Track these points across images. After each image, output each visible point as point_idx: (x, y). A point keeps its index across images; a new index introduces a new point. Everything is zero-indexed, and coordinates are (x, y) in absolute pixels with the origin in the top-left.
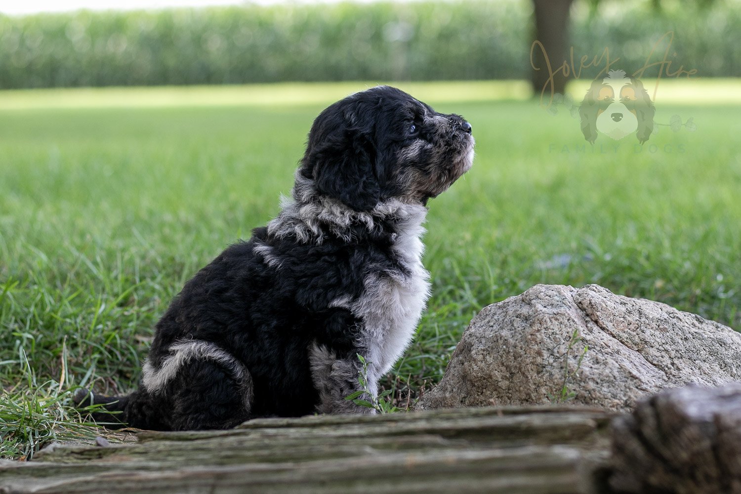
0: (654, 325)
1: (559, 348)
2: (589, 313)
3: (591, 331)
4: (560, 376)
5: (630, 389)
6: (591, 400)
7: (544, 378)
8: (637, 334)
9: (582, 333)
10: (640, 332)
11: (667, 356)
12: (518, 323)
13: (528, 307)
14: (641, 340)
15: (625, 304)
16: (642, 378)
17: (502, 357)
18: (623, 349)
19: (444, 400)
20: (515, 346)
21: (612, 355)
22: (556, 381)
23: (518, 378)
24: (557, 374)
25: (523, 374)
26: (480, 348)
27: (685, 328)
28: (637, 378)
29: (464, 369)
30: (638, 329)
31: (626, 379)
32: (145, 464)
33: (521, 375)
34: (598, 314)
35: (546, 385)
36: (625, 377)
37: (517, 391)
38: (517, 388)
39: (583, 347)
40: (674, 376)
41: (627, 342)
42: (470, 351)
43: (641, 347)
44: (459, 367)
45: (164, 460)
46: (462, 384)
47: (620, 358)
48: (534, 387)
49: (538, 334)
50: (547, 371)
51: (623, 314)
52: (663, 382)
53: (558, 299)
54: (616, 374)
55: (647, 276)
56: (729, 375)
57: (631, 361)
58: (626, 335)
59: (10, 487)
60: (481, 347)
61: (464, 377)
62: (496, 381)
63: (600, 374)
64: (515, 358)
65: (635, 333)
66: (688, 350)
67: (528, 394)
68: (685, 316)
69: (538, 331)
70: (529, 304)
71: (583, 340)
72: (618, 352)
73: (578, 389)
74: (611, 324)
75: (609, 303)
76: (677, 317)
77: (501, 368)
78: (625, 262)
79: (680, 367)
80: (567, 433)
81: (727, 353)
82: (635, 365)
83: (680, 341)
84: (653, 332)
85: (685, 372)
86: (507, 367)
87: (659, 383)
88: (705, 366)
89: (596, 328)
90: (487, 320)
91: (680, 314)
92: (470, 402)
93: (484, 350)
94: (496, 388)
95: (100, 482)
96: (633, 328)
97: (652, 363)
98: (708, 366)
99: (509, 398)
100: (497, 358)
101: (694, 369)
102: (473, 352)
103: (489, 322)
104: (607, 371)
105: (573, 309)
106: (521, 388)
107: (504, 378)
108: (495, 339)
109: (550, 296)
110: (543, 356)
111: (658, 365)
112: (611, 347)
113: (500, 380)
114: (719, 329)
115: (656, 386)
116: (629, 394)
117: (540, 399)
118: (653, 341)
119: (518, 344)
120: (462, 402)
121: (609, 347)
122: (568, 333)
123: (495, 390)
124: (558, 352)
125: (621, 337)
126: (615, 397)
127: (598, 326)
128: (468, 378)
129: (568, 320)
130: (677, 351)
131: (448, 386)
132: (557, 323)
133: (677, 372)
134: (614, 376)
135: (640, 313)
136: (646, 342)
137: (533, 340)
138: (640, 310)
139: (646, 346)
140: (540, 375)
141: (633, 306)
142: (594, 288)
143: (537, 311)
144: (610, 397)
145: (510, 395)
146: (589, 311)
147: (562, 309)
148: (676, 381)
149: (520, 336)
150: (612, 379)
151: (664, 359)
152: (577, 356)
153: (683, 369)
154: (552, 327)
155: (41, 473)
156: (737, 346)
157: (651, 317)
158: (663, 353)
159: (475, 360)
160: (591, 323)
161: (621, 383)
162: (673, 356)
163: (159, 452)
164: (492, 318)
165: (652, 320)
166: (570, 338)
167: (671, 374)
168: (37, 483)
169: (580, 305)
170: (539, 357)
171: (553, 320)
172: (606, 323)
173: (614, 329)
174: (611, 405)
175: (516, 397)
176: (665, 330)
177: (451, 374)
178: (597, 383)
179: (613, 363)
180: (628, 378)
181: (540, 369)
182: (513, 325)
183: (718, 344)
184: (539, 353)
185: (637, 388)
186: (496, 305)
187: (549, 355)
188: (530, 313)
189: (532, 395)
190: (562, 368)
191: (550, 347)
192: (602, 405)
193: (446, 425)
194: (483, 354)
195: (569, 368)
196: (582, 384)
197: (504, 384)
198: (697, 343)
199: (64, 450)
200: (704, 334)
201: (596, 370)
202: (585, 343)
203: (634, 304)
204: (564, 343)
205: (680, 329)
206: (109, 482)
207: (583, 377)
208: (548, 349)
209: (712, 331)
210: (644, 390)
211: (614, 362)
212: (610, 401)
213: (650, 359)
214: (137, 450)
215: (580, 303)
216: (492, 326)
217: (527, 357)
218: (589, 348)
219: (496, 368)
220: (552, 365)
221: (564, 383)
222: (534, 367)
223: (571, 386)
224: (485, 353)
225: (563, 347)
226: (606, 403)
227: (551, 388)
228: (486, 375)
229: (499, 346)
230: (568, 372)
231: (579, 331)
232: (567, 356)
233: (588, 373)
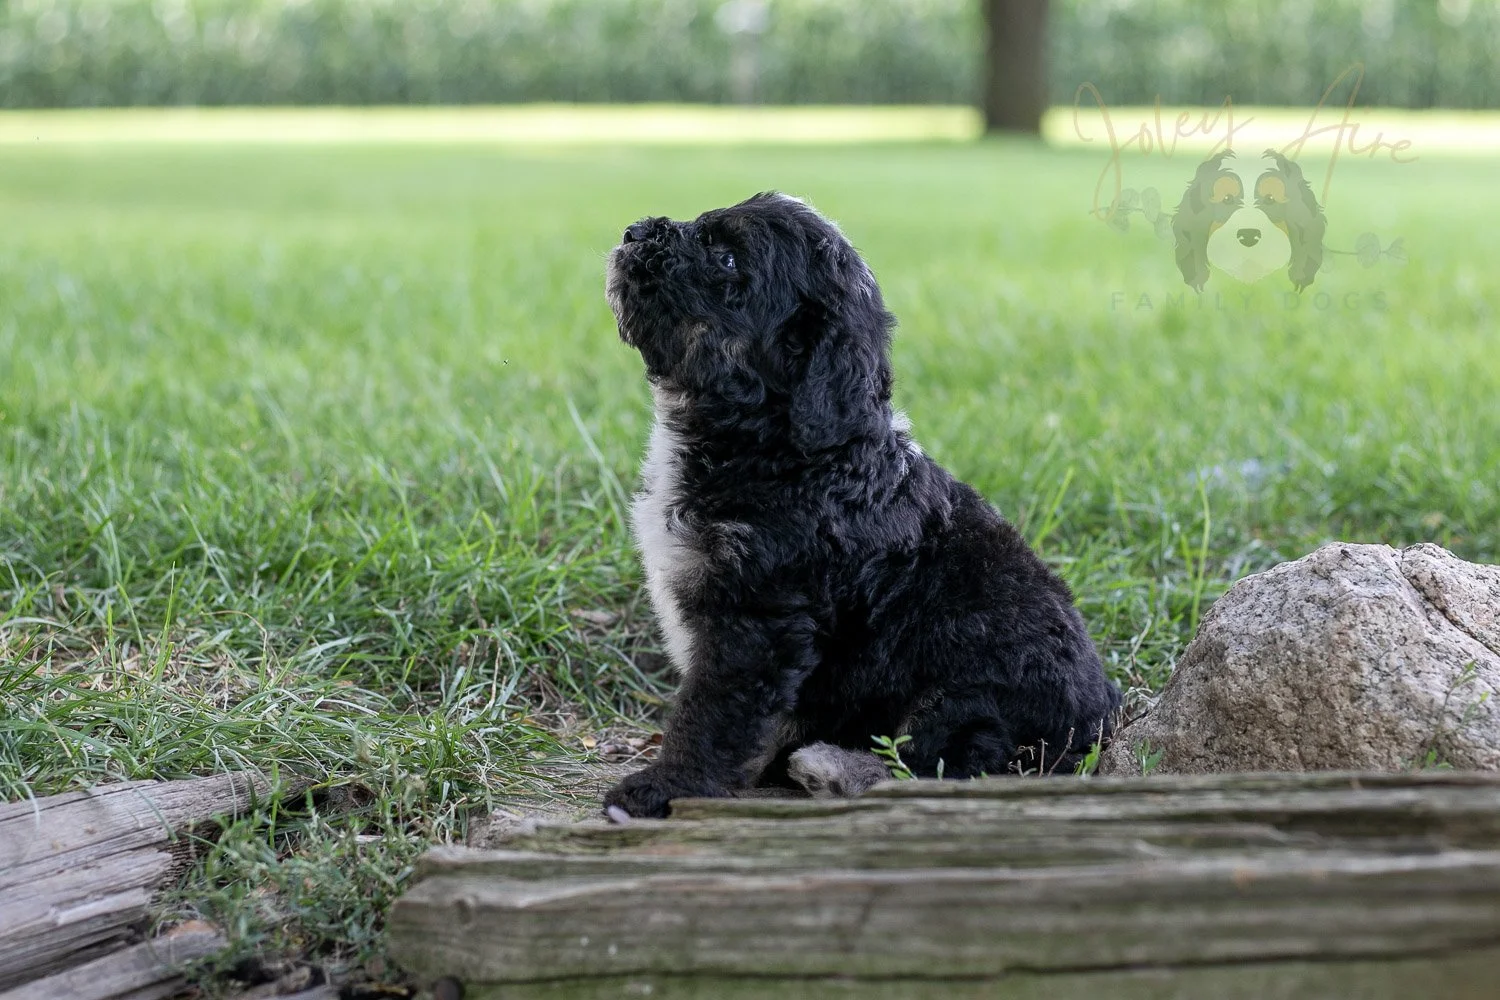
1: (1388, 658)
2: (1431, 596)
3: (1438, 627)
4: (1392, 706)
6: (1451, 749)
7: (1364, 709)
9: (1424, 631)
12: (1310, 612)
13: (1324, 583)
15: (1484, 578)
17: (1284, 670)
18: (1492, 659)
19: (1172, 741)
20: (1310, 653)
21: (1477, 670)
22: (1385, 714)
23: (1315, 708)
24: (1387, 703)
25: (1326, 701)
26: (1241, 654)
29: (1212, 688)
32: (721, 861)
33: (1320, 702)
34: (1447, 597)
35: (1367, 722)
37: (1312, 730)
38: (1313, 726)
39: (1428, 655)
41: (1496, 646)
42: (1221, 657)
44: (1199, 685)
45: (757, 855)
46: (1207, 714)
48: (1345, 724)
49: (1351, 632)
50: (1368, 698)
51: (1486, 597)
53: (1376, 570)
54: (1491, 704)
58: (1494, 635)
59: (476, 897)
60: (1244, 652)
61: (1212, 703)
62: (1274, 711)
63: (1463, 705)
64: (1310, 674)
67: (1334, 737)
69: (1351, 627)
70: (1327, 578)
71: (1428, 643)
72: (1486, 665)
73: (1424, 730)
74: (1469, 614)
75: (1460, 577)
77: (1282, 689)
86: (1295, 688)
89: (1444, 623)
90: (1247, 604)
92: (1221, 747)
93: (1249, 658)
94: (1273, 724)
95: (650, 894)
99: (1297, 742)
100: (1276, 672)
102: (1230, 660)
103: (1252, 607)
104: (1476, 699)
105: (1404, 589)
106: (1322, 726)
108: (1270, 639)
109: (1362, 565)
110: (1361, 671)
112: (1473, 657)
113: (1281, 709)
117: (1356, 745)
119: (1315, 649)
120: (1206, 745)
121: (1471, 655)
122: (1402, 630)
123: (1272, 727)
124: (1387, 665)
125: (1485, 638)
126: (1492, 744)
127: (1447, 617)
128: (1220, 704)
129: (1401, 608)
131: (1182, 718)
132: (1381, 613)
134: (1488, 709)
137: (1343, 642)
140: (1356, 704)
142: (1431, 550)
143: (1344, 592)
144: (1484, 745)
145: (1299, 737)
146: (1432, 592)
147: (1387, 588)
149: (1318, 635)
150: (1485, 713)
152: (1420, 672)
154: (1373, 620)
155: (529, 873)
159: (1233, 674)
160: (1436, 613)
163: (744, 840)
164: (1257, 600)
166: (1406, 639)
168: (524, 891)
169: (1415, 581)
170: (1354, 674)
171: (1375, 607)
172: (1459, 612)
173: (1473, 624)
174: (1487, 759)
175: (1310, 740)
177: (1184, 697)
178: (1459, 720)
179: (1482, 686)
181: (1356, 693)
182: (1301, 615)
184: (1354, 666)
186: (1262, 578)
187: (1371, 669)
188: (1332, 594)
189: (1342, 738)
191: (1373, 656)
192: (1471, 759)
194: (1247, 664)
195: (1408, 693)
196: (1434, 721)
197: (1288, 717)
199: (556, 830)
201: (1454, 697)
202: (1432, 648)
204: (1396, 649)
206: (665, 894)
207: (1434, 709)
211: (1485, 684)
212: (1485, 753)
214: (697, 834)
215: (1415, 577)
216: (1260, 615)
217: (1332, 673)
218: (1438, 658)
219: (1275, 689)
220: (1376, 688)
221: (1400, 718)
222: (1346, 690)
223: (1413, 725)
224: (1252, 662)
225: (1394, 656)
226: (1478, 755)
227: (1376, 726)
228: (1255, 700)
229: (1277, 651)
230: (1407, 701)
231: (1421, 628)
232: (1404, 671)
233: (1442, 702)
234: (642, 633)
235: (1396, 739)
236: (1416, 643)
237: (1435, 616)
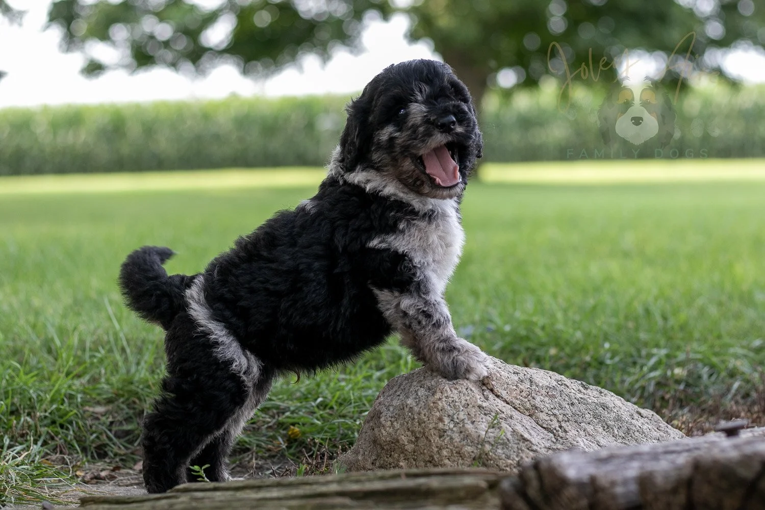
0: (543, 392)
1: (458, 414)
3: (487, 399)
4: (460, 440)
5: (522, 450)
6: (488, 461)
7: (446, 441)
8: (529, 401)
9: (479, 400)
10: (531, 398)
11: (555, 420)
12: (422, 393)
13: (430, 377)
14: (532, 406)
15: (517, 373)
16: (533, 440)
17: (407, 423)
18: (516, 414)
19: (357, 462)
20: (419, 413)
21: (505, 420)
22: (456, 444)
23: (422, 442)
24: (457, 438)
25: (427, 438)
26: (388, 416)
27: (572, 394)
28: (528, 440)
29: (375, 434)
30: (529, 396)
31: (518, 441)
33: (425, 439)
34: (493, 383)
35: (447, 448)
36: (517, 440)
37: (421, 453)
38: (422, 451)
39: (479, 413)
40: (561, 438)
41: (520, 408)
42: (379, 418)
43: (532, 412)
44: (369, 432)
46: (373, 448)
47: (513, 422)
48: (436, 449)
49: (439, 402)
50: (448, 436)
51: (515, 383)
52: (552, 444)
54: (510, 437)
55: (542, 345)
56: (611, 436)
57: (523, 425)
58: (519, 402)
60: (390, 414)
61: (375, 442)
62: (403, 444)
63: (495, 437)
64: (419, 424)
65: (526, 400)
66: (574, 414)
67: (432, 456)
68: (572, 383)
69: (440, 399)
70: (432, 375)
71: (480, 407)
72: (511, 417)
73: (475, 451)
74: (505, 392)
75: (503, 373)
76: (565, 384)
77: (407, 433)
78: (523, 332)
79: (567, 430)
80: (462, 494)
81: (609, 416)
82: (526, 428)
83: (567, 406)
84: (543, 398)
85: (571, 434)
86: (412, 432)
87: (548, 445)
88: (590, 428)
89: (491, 396)
90: (394, 390)
91: (567, 381)
92: (380, 464)
93: (392, 417)
94: (403, 451)
96: (525, 395)
97: (542, 427)
98: (592, 428)
99: (415, 460)
100: (404, 424)
101: (580, 431)
102: (382, 419)
103: (396, 392)
104: (502, 434)
106: (425, 451)
107: (410, 442)
108: (401, 407)
110: (444, 422)
111: (548, 428)
112: (505, 413)
113: (406, 443)
114: (602, 394)
115: (545, 447)
116: (521, 455)
117: (442, 460)
118: (543, 407)
119: (422, 411)
120: (373, 463)
121: (504, 412)
122: (466, 400)
123: (403, 453)
124: (458, 418)
125: (514, 404)
126: (508, 457)
127: (493, 393)
128: (378, 442)
129: (467, 389)
130: (564, 415)
131: (361, 450)
132: (456, 392)
133: (564, 434)
134: (508, 439)
135: (531, 382)
136: (536, 408)
138: (531, 379)
139: (537, 411)
140: (442, 439)
141: (525, 375)
143: (438, 382)
144: (504, 458)
145: (416, 457)
146: (486, 382)
148: (563, 442)
150: (506, 441)
151: (553, 423)
152: (474, 421)
153: (570, 432)
154: (452, 396)
156: (618, 409)
157: (541, 385)
158: (552, 417)
159: (383, 426)
160: (487, 391)
161: (514, 445)
162: (560, 419)
164: (399, 388)
165: (542, 387)
166: (468, 405)
167: (559, 436)
170: (441, 423)
171: (453, 389)
172: (500, 391)
173: (508, 397)
174: (505, 465)
175: (421, 459)
176: (553, 396)
178: (492, 445)
179: (506, 428)
180: (520, 441)
181: (442, 433)
182: (417, 394)
183: (601, 408)
184: (441, 419)
185: (528, 449)
187: (449, 421)
188: (433, 383)
189: (435, 457)
190: (461, 432)
191: (451, 414)
192: (497, 465)
193: (355, 487)
194: (390, 421)
195: (467, 432)
196: (480, 446)
197: (410, 447)
198: (582, 407)
200: (588, 400)
201: (491, 434)
202: (482, 409)
203: (526, 374)
204: (463, 410)
205: (566, 395)
207: (480, 440)
208: (449, 416)
209: (596, 396)
210: (534, 451)
211: (508, 426)
212: (504, 462)
213: (540, 423)
216: (399, 396)
217: (430, 423)
218: (485, 414)
219: (403, 433)
220: (452, 430)
221: (463, 446)
222: (436, 432)
223: (469, 449)
224: (393, 419)
225: (462, 414)
226: (501, 463)
227: (452, 450)
228: (394, 439)
229: (405, 413)
230: (466, 436)
231: (476, 399)
232: (466, 421)
233: (484, 436)
234: (119, 418)
235: (461, 456)
236: (473, 406)
237: (487, 393)
